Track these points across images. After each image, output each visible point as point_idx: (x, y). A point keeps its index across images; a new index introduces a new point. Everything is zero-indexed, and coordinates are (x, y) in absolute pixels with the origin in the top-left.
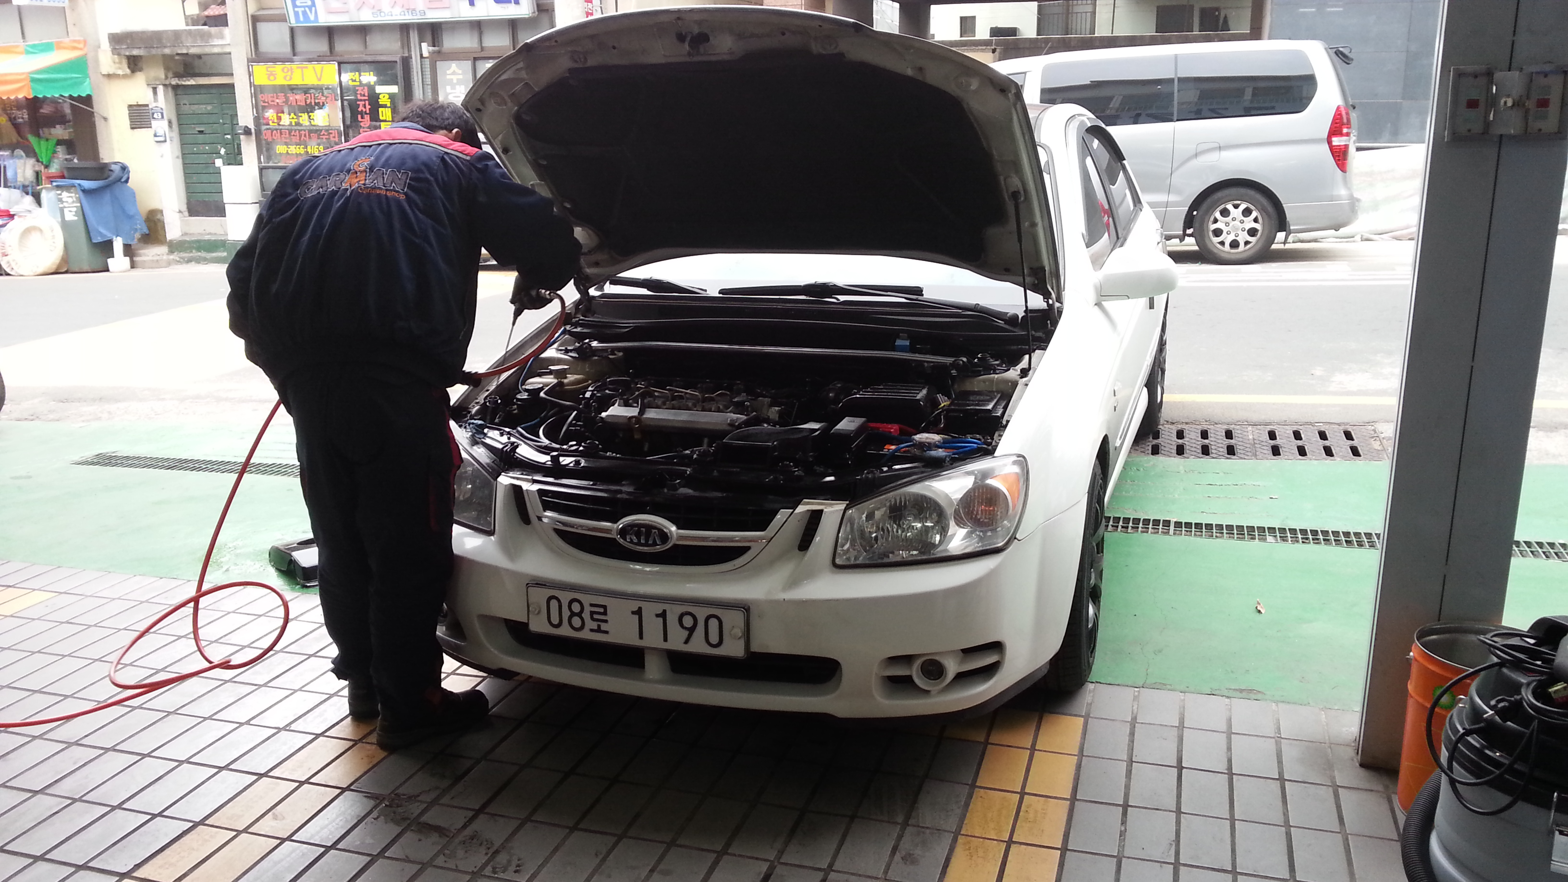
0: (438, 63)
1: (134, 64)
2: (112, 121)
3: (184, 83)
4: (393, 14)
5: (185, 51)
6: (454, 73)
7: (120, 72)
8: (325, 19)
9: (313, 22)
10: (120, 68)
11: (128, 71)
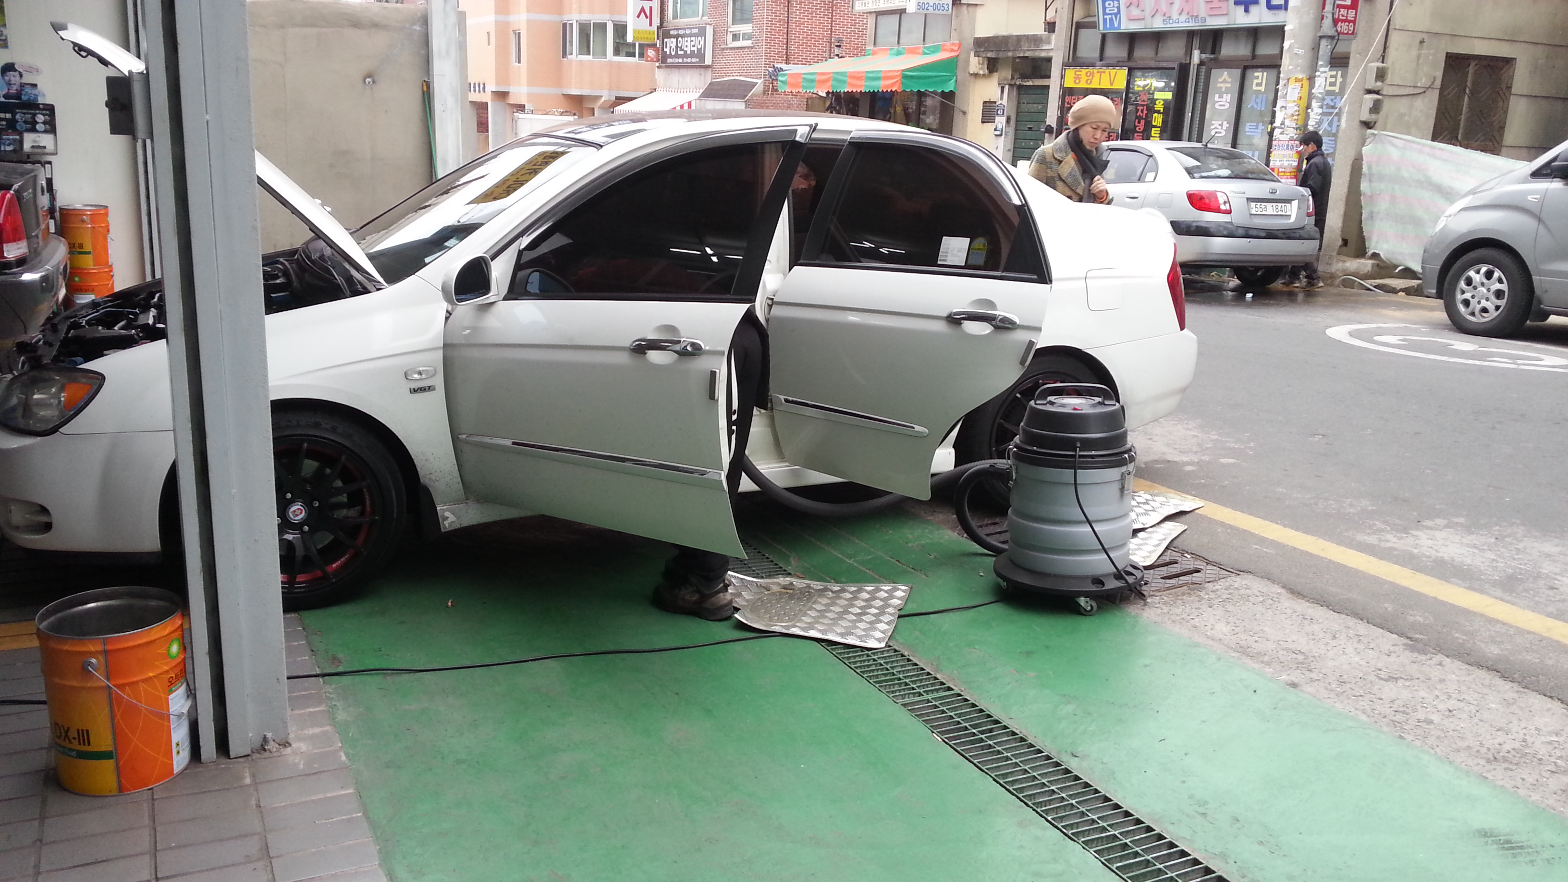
0: (1213, 71)
1: (992, 66)
2: (970, 116)
3: (1025, 84)
4: (1180, 20)
5: (1022, 55)
6: (1224, 82)
7: (981, 72)
8: (1127, 26)
9: (1116, 29)
10: (982, 69)
11: (986, 71)
